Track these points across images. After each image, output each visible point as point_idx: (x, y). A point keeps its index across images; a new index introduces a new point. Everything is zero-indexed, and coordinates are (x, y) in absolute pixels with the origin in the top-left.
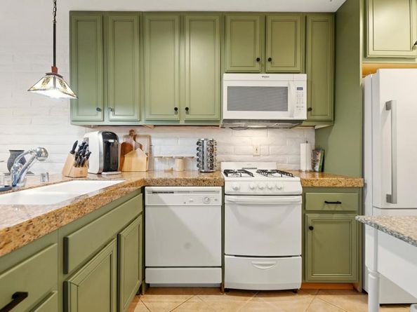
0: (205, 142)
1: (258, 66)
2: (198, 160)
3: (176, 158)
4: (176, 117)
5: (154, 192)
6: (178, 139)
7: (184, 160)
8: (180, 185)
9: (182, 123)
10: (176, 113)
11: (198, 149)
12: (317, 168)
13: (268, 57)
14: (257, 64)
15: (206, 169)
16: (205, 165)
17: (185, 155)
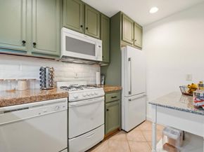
0: (47, 69)
1: (81, 29)
2: (41, 81)
3: (19, 80)
4: (23, 48)
5: (5, 112)
6: (19, 65)
7: (27, 82)
8: (35, 101)
9: (29, 53)
10: (24, 45)
11: (40, 73)
12: (103, 83)
13: (86, 27)
14: (81, 28)
15: (48, 87)
16: (47, 84)
17: (27, 78)
